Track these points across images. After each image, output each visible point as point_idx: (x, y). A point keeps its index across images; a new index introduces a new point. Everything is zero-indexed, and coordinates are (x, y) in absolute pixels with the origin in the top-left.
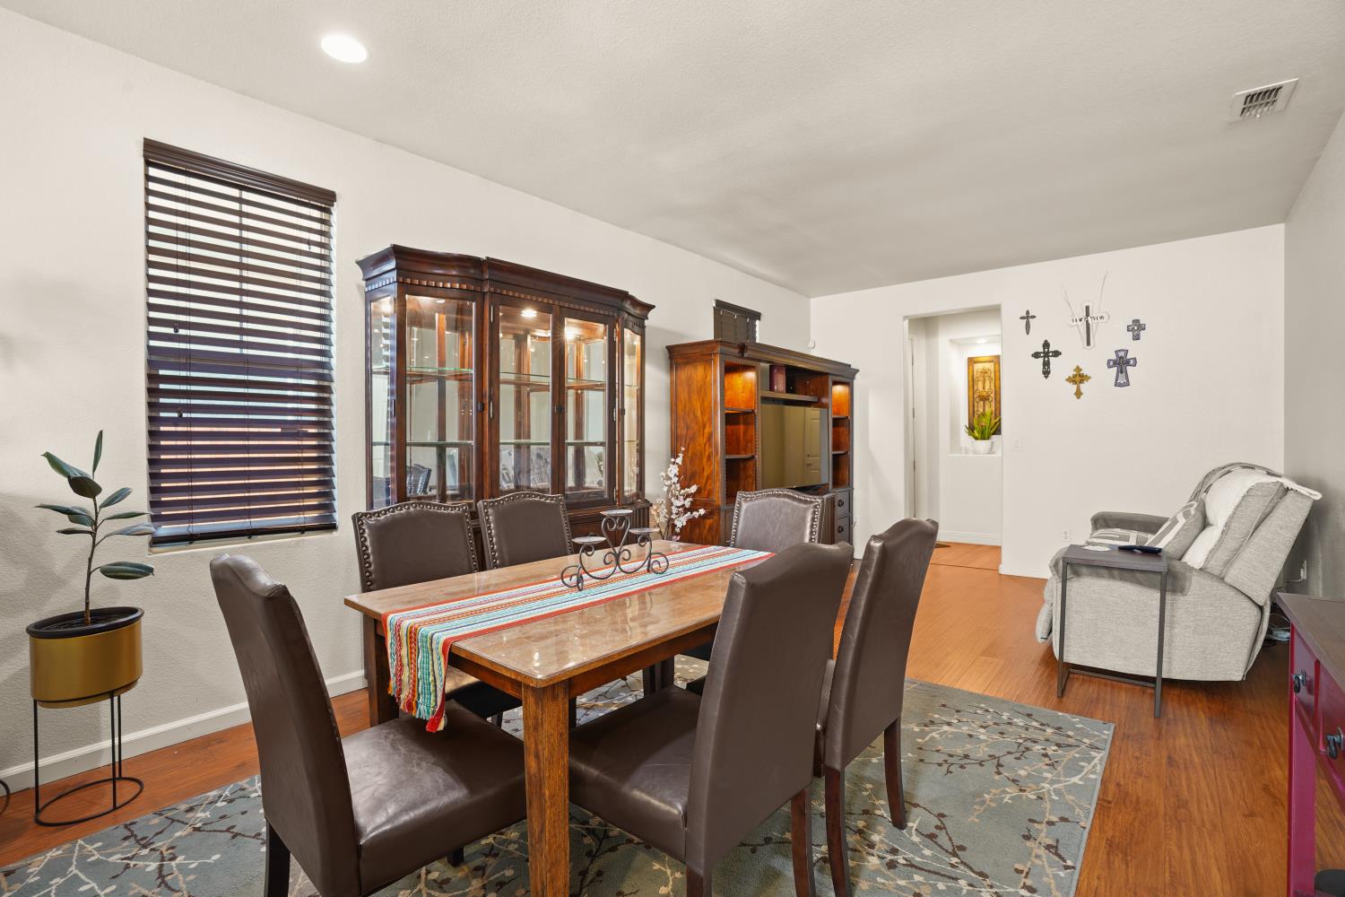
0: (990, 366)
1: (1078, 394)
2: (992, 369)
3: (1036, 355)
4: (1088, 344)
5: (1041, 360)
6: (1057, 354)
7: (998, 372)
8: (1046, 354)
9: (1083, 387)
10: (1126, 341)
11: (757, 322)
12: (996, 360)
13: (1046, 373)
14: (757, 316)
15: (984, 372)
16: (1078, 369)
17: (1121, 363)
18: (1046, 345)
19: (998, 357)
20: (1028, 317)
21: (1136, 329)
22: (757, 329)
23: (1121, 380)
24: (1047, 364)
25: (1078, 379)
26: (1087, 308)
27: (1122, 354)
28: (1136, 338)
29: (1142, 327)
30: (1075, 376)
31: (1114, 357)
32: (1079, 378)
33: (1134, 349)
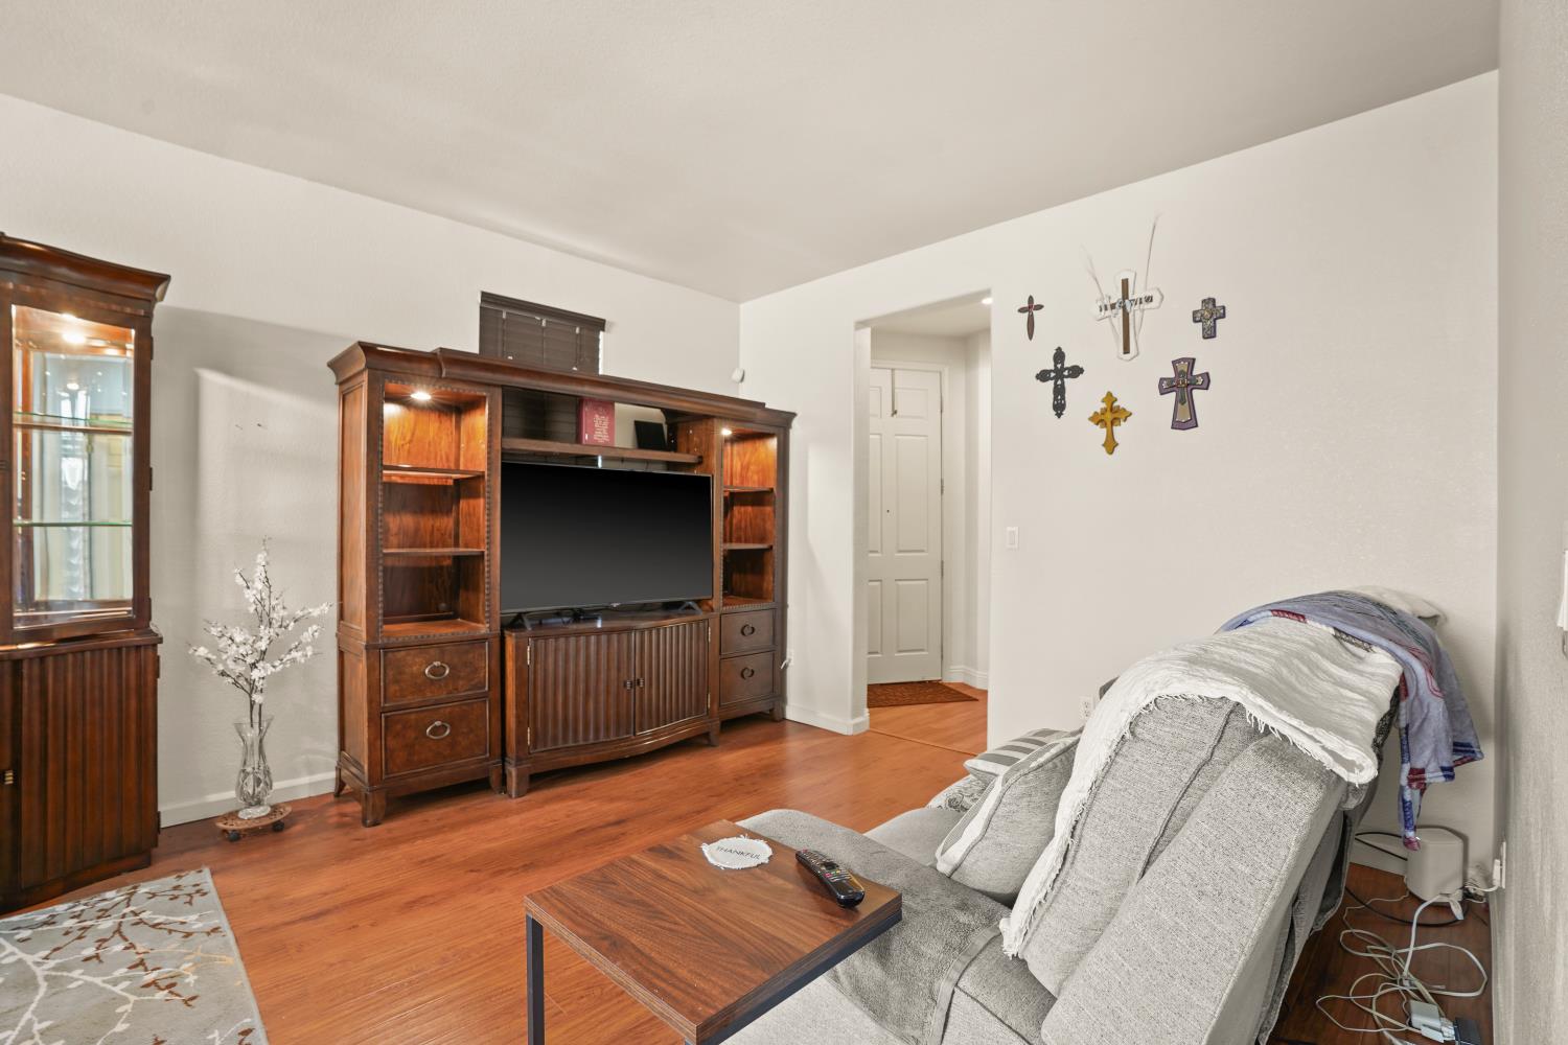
1: (1111, 445)
3: (1042, 376)
4: (1126, 350)
5: (1051, 383)
6: (1075, 371)
8: (1060, 373)
9: (1119, 431)
10: (1189, 342)
11: (601, 333)
13: (1059, 408)
14: (598, 324)
16: (1110, 398)
17: (1184, 383)
18: (1059, 356)
20: (1031, 308)
21: (1210, 316)
22: (601, 346)
23: (1184, 417)
24: (1059, 392)
25: (1109, 417)
26: (1125, 283)
27: (1183, 367)
28: (1210, 334)
29: (1218, 313)
30: (1104, 411)
31: (1171, 373)
32: (1111, 415)
33: (1206, 356)
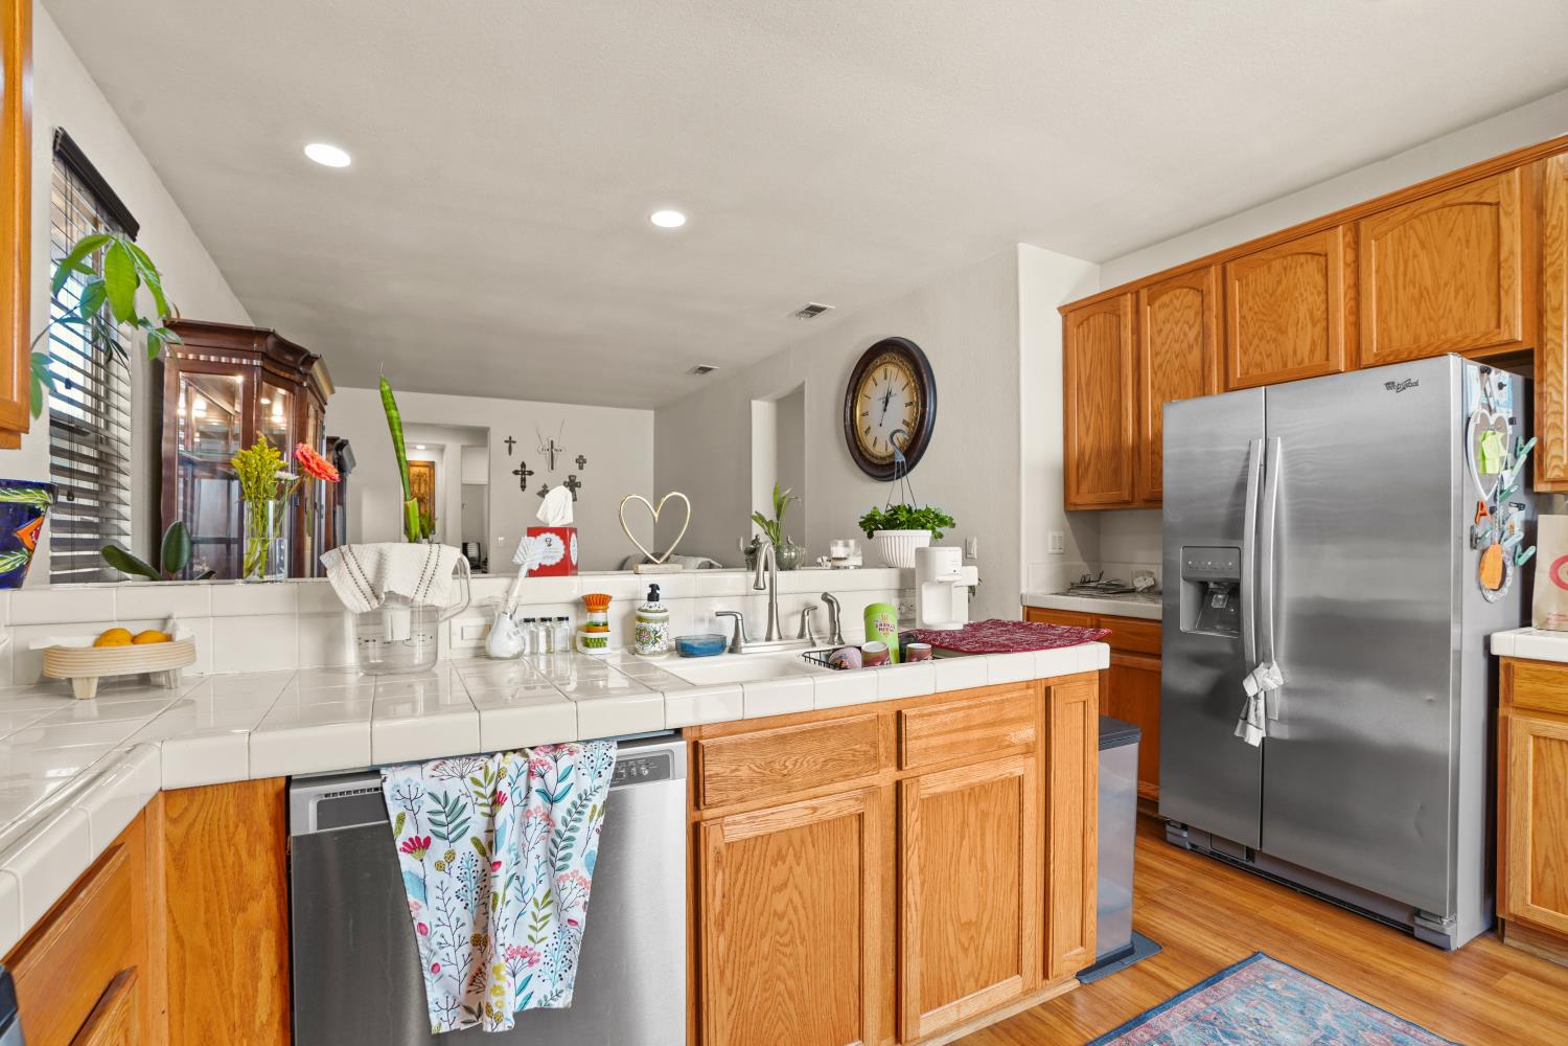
0: (423, 470)
2: (427, 473)
3: (516, 473)
4: (552, 468)
5: (519, 476)
6: (531, 473)
7: (432, 476)
8: (523, 472)
10: (574, 469)
12: (431, 465)
13: (523, 487)
15: (420, 476)
16: (544, 486)
17: (573, 484)
18: (523, 465)
19: (433, 463)
20: (510, 441)
21: (581, 461)
24: (523, 480)
26: (552, 442)
27: (572, 478)
28: (581, 468)
29: (585, 462)
30: (542, 492)
31: (577, 481)
32: (545, 493)
33: (580, 477)
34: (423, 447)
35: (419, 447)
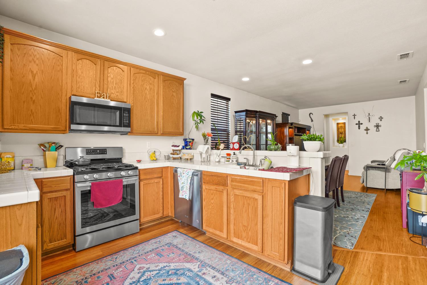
0: (343, 125)
1: (367, 133)
2: (343, 126)
3: (357, 124)
4: (369, 122)
5: (358, 125)
6: (362, 124)
7: (345, 126)
8: (359, 124)
9: (368, 132)
10: (378, 121)
11: (289, 116)
12: (344, 123)
13: (359, 128)
14: (289, 115)
15: (341, 127)
16: (367, 127)
17: (377, 126)
18: (359, 122)
19: (345, 123)
20: (354, 115)
21: (381, 118)
22: (289, 118)
23: (378, 130)
24: (359, 126)
25: (367, 130)
26: (369, 114)
27: (378, 124)
28: (381, 120)
29: (382, 118)
30: (366, 129)
31: (376, 125)
32: (367, 129)
33: (381, 123)
34: (341, 119)
35: (340, 119)
